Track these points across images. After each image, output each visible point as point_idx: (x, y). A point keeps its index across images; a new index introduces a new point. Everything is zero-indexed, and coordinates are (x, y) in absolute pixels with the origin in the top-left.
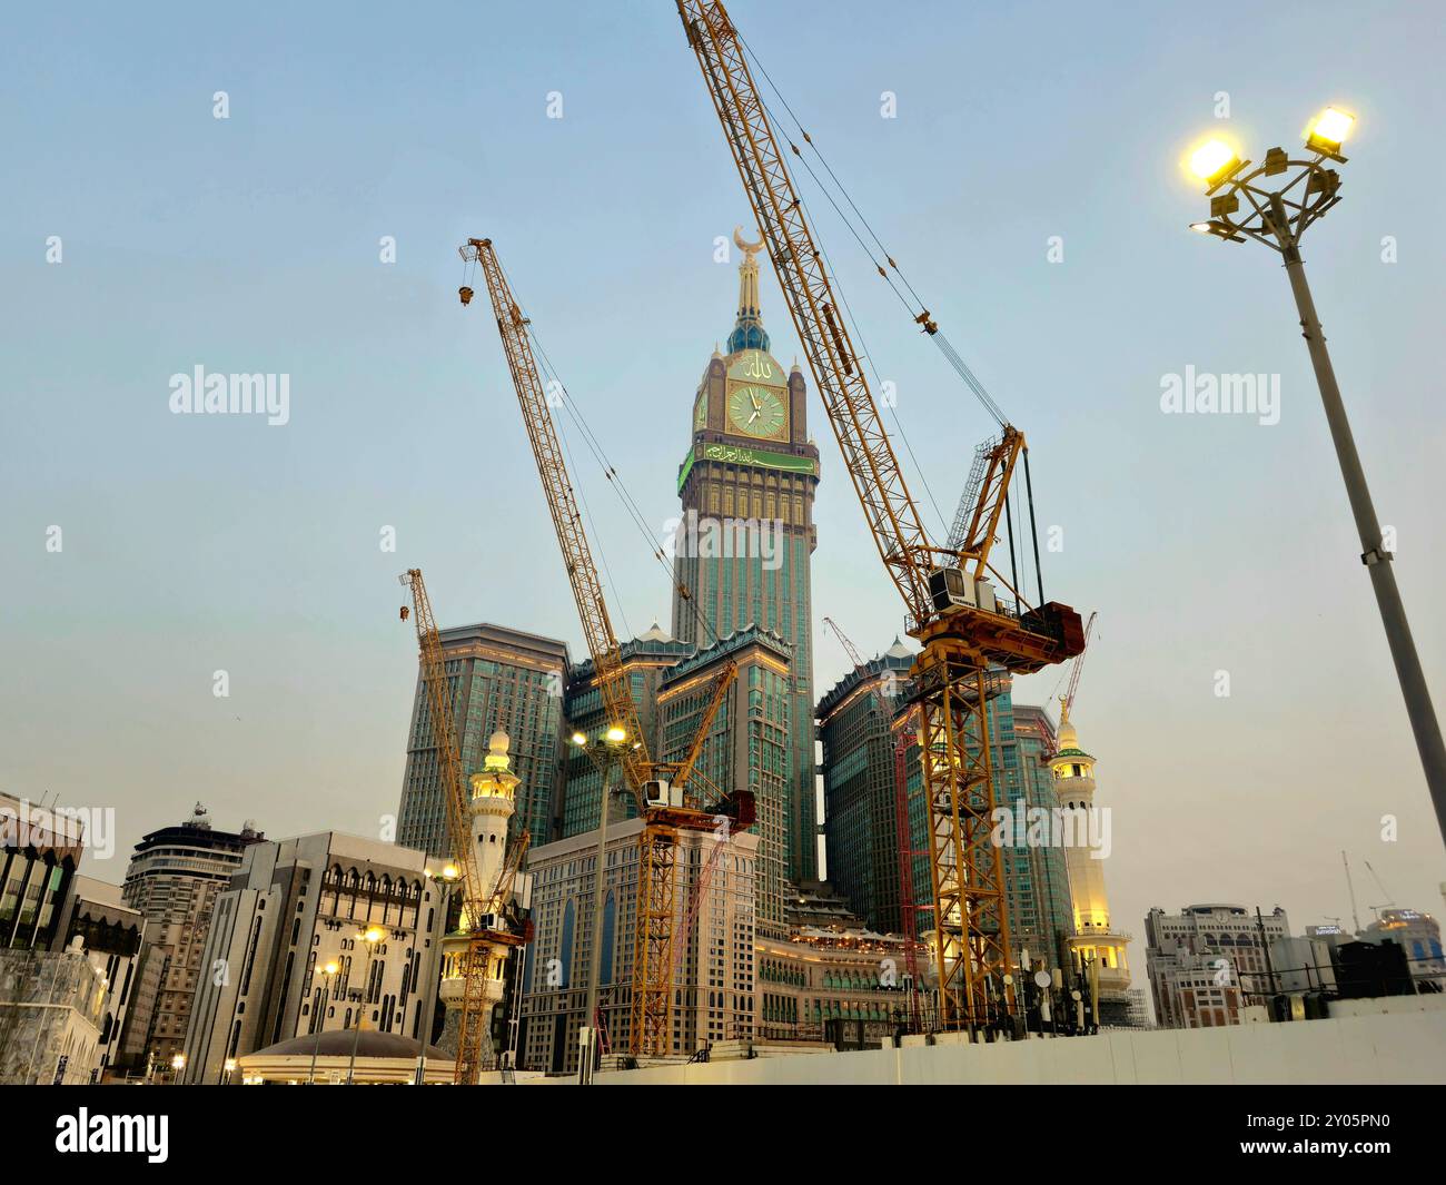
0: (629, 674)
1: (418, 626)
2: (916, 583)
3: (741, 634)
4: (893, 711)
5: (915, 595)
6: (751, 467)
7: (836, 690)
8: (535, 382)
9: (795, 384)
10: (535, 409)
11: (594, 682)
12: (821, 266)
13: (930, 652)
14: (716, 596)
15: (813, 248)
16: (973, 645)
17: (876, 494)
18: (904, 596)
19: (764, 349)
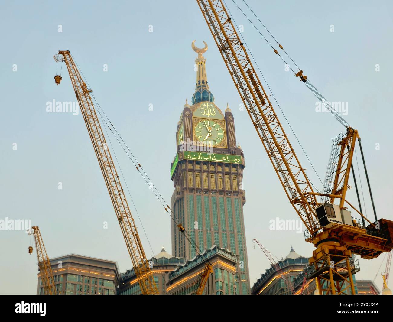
0: (151, 277)
1: (38, 257)
2: (309, 212)
3: (210, 251)
4: (293, 288)
5: (309, 219)
6: (208, 162)
7: (262, 279)
8: (96, 122)
9: (228, 118)
10: (97, 136)
11: (132, 282)
12: (245, 50)
13: (319, 250)
14: (194, 232)
15: (240, 41)
16: (342, 244)
17: (284, 167)
18: (303, 220)
19: (211, 101)
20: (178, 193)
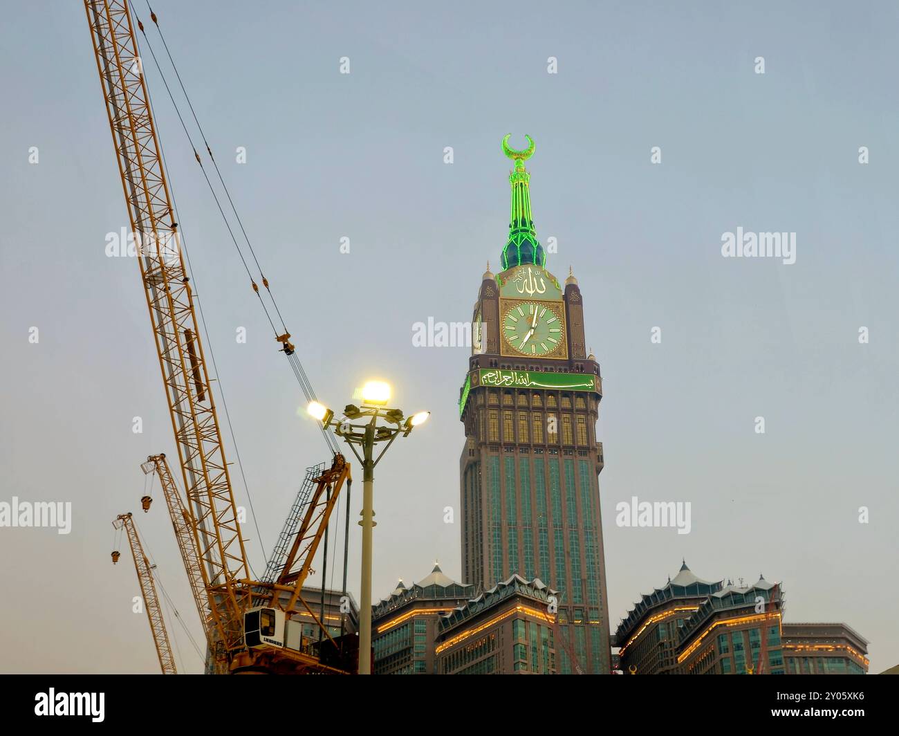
0: (411, 621)
3: (504, 587)
6: (529, 390)
9: (571, 298)
11: (381, 629)
14: (500, 529)
19: (538, 262)
20: (470, 453)
